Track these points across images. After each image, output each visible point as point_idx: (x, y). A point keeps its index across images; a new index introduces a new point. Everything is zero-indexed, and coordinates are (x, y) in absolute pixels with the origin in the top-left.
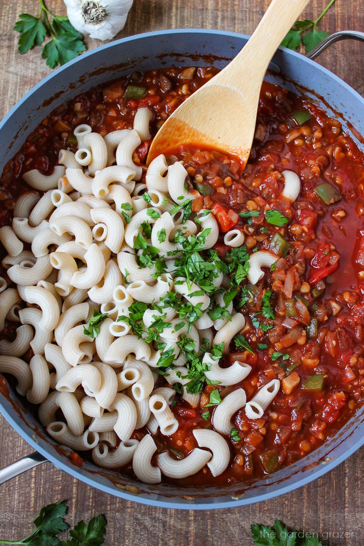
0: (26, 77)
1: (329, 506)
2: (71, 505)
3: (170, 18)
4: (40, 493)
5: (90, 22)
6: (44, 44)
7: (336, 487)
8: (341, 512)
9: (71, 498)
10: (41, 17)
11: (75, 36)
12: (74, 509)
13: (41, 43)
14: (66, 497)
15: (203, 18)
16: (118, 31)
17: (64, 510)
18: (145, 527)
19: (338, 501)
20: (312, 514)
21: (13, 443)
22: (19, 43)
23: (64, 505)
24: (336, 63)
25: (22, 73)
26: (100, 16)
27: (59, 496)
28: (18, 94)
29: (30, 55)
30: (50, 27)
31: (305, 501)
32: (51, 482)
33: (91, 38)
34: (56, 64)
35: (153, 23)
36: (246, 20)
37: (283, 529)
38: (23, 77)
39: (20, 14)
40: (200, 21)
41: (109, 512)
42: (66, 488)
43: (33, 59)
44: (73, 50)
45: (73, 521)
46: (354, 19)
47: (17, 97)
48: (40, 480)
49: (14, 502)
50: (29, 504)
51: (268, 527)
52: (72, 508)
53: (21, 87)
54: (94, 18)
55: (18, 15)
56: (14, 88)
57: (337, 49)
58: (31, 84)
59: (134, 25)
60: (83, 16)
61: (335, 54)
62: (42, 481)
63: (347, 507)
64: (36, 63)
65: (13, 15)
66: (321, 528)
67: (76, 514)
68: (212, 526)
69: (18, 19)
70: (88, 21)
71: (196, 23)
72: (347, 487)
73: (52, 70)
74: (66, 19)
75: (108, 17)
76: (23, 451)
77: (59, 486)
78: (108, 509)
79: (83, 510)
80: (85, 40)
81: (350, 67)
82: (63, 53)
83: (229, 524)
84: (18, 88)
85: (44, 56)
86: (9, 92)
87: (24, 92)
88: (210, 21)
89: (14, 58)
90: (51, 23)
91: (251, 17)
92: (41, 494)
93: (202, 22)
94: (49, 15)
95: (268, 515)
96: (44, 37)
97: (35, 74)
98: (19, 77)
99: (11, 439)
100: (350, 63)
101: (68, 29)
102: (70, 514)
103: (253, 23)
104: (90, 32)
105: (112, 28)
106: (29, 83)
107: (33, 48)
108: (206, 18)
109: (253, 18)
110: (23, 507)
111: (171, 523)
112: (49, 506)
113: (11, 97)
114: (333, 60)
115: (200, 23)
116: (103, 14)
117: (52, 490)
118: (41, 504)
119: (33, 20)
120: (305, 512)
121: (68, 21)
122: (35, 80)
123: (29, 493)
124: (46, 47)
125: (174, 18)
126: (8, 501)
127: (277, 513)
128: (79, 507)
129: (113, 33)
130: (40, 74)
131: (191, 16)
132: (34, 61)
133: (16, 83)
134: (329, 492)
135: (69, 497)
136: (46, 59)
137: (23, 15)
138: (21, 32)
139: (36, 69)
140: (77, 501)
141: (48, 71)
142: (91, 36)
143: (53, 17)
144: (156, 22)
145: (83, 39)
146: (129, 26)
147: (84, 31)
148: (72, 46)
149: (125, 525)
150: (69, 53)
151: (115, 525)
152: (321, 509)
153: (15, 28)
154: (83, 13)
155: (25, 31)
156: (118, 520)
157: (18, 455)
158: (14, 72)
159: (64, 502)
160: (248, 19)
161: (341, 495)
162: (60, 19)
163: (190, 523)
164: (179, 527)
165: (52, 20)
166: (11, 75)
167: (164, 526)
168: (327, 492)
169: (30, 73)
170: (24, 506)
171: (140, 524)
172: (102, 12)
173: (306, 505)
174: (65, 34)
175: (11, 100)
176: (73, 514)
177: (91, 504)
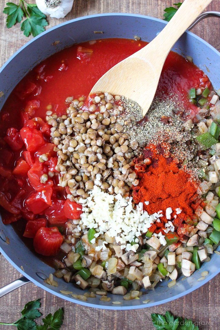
0: (11, 42)
1: (199, 302)
2: (43, 302)
3: (100, 4)
4: (24, 295)
5: (50, 7)
6: (22, 22)
7: (203, 292)
8: (206, 306)
9: (43, 298)
10: (20, 5)
11: (41, 16)
12: (44, 304)
13: (21, 21)
14: (39, 297)
15: (120, 4)
16: (67, 13)
17: (39, 305)
18: (87, 315)
19: (204, 299)
20: (188, 308)
21: (7, 265)
22: (7, 21)
23: (39, 302)
24: (204, 30)
25: (9, 40)
26: (56, 3)
27: (35, 296)
28: (6, 53)
29: (14, 28)
30: (26, 11)
31: (184, 299)
32: (31, 288)
33: (51, 17)
34: (30, 34)
35: (89, 7)
36: (147, 4)
37: (171, 317)
38: (10, 42)
39: (7, 2)
40: (118, 5)
41: (65, 306)
42: (39, 292)
43: (15, 31)
44: (40, 25)
45: (44, 311)
46: (215, 2)
47: (6, 55)
49: (9, 300)
50: (17, 301)
51: (161, 315)
52: (43, 304)
53: (8, 49)
54: (52, 4)
55: (5, 4)
56: (4, 49)
57: (204, 22)
58: (14, 47)
59: (77, 9)
60: (45, 3)
61: (203, 24)
62: (25, 288)
63: (210, 303)
64: (17, 34)
65: (3, 4)
66: (194, 315)
67: (46, 307)
68: (128, 314)
69: (6, 6)
70: (49, 6)
71: (116, 7)
72: (210, 291)
73: (27, 38)
74: (35, 6)
75: (61, 4)
76: (13, 270)
77: (35, 290)
78: (65, 304)
79: (50, 304)
80: (48, 19)
81: (213, 32)
82: (34, 27)
83: (138, 313)
84: (7, 49)
85: (22, 29)
86: (1, 52)
87: (11, 52)
88: (125, 5)
89: (4, 31)
90: (27, 9)
91: (150, 3)
92: (25, 295)
93: (120, 6)
94: (25, 4)
95: (162, 308)
96: (22, 17)
97: (17, 40)
98: (7, 42)
99: (6, 262)
100: (212, 31)
101: (37, 12)
102: (42, 307)
103: (152, 6)
104: (50, 13)
105: (64, 10)
106: (13, 46)
107: (15, 24)
108: (123, 4)
109: (152, 3)
110: (14, 303)
111: (103, 313)
112: (29, 302)
113: (3, 55)
114: (202, 28)
115: (118, 7)
116: (58, 2)
117: (31, 293)
118: (25, 302)
119: (16, 7)
120: (184, 306)
121: (36, 7)
122: (17, 44)
123: (17, 295)
125: (102, 4)
126: (5, 300)
127: (167, 307)
128: (48, 303)
129: (64, 13)
130: (20, 40)
131: (112, 2)
132: (16, 32)
133: (6, 46)
135: (41, 297)
136: (24, 31)
137: (9, 4)
138: (8, 14)
139: (17, 37)
140: (46, 299)
141: (25, 38)
142: (51, 16)
143: (27, 5)
144: (91, 7)
145: (46, 18)
146: (74, 9)
147: (47, 13)
148: (39, 22)
149: (75, 314)
150: (38, 28)
151: (69, 314)
152: (194, 304)
153: (4, 12)
154: (45, 1)
155: (10, 14)
156: (71, 310)
157: (11, 272)
158: (4, 39)
159: (39, 300)
160: (148, 4)
161: (206, 296)
162: (32, 6)
163: (115, 312)
164: (108, 315)
165: (27, 7)
166: (2, 41)
167: (99, 314)
168: (198, 294)
169: (14, 40)
170: (15, 302)
171: (84, 313)
173: (184, 302)
174: (35, 15)
175: (3, 57)
176: (44, 307)
177: (55, 301)
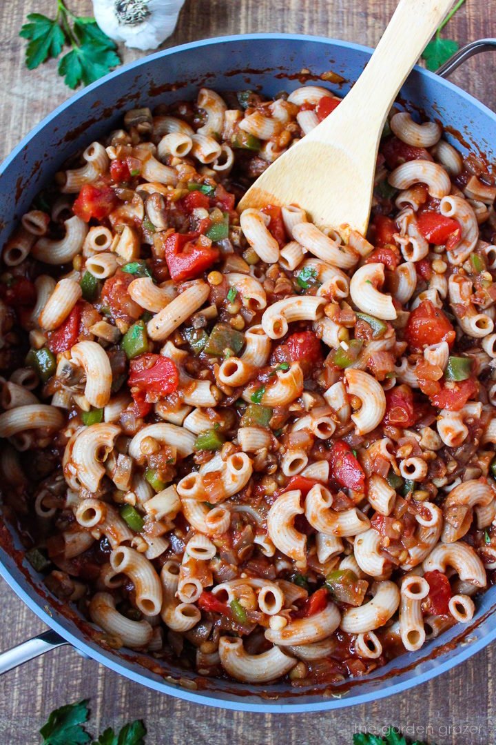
0: (37, 101)
1: (465, 706)
2: (95, 707)
3: (238, 21)
4: (50, 689)
5: (126, 24)
6: (61, 56)
7: (475, 679)
8: (483, 715)
9: (95, 697)
10: (57, 20)
11: (105, 45)
12: (98, 713)
13: (58, 53)
14: (87, 695)
15: (283, 22)
16: (165, 37)
17: (85, 714)
18: (201, 738)
19: (478, 698)
20: (441, 718)
21: (11, 617)
22: (27, 54)
23: (85, 707)
24: (469, 83)
25: (31, 95)
26: (140, 15)
27: (77, 693)
28: (24, 124)
29: (42, 70)
30: (71, 33)
31: (430, 698)
32: (66, 674)
33: (127, 48)
34: (79, 84)
35: (214, 28)
36: (343, 24)
37: (400, 740)
38: (32, 101)
39: (29, 14)
40: (280, 25)
41: (149, 717)
42: (88, 682)
43: (46, 77)
44: (103, 64)
45: (98, 730)
46: (492, 24)
47: (23, 129)
48: (51, 671)
49: (12, 702)
50: (34, 705)
51: (378, 737)
52: (96, 712)
53: (29, 115)
54: (130, 18)
55: (25, 17)
56: (19, 116)
57: (470, 65)
58: (43, 110)
59: (187, 30)
60: (116, 14)
61: (466, 69)
62: (53, 673)
63: (490, 707)
64: (50, 82)
65: (19, 16)
66: (453, 737)
67: (101, 719)
68: (298, 736)
69: (26, 21)
70: (123, 21)
71: (274, 28)
72: (490, 678)
73: (72, 91)
74: (92, 22)
75: (151, 17)
76: (26, 629)
77: (77, 679)
78: (149, 712)
79: (113, 713)
80: (119, 51)
81: (488, 88)
82: (89, 67)
83: (322, 733)
84: (24, 115)
85: (62, 72)
86: (12, 121)
87: (33, 121)
88: (294, 25)
89: (19, 75)
90: (72, 28)
91: (350, 20)
92: (52, 690)
93: (283, 27)
94: (69, 17)
95: (378, 719)
96: (62, 46)
97: (49, 97)
98: (26, 101)
99: (9, 611)
100: (487, 84)
101: (95, 36)
102: (93, 720)
103: (353, 29)
104: (125, 38)
105: (157, 32)
106: (40, 109)
107: (46, 61)
108: (288, 22)
109: (353, 22)
110: (26, 711)
111: (239, 733)
112: (62, 708)
113: (15, 128)
114: (464, 79)
115: (279, 28)
116: (144, 12)
117: (67, 684)
118: (52, 706)
119: (47, 23)
120: (430, 715)
121: (95, 24)
122: (48, 104)
123: (34, 689)
124: (65, 59)
125: (243, 22)
126: (3, 702)
127: (390, 717)
128: (106, 709)
129: (158, 39)
130: (55, 97)
131: (266, 18)
132: (48, 78)
133: (22, 109)
134: (465, 686)
135: (92, 695)
136: (65, 76)
137: (33, 16)
138: (29, 39)
139: (50, 90)
140: (104, 701)
141: (67, 92)
142: (129, 44)
143: (74, 19)
144: (218, 26)
145: (116, 49)
146: (180, 31)
147: (118, 37)
148: (100, 58)
149: (172, 735)
150: (97, 68)
151: (158, 736)
152: (454, 710)
153: (22, 34)
154: (116, 11)
155: (35, 37)
156: (162, 727)
157: (20, 635)
158: (20, 93)
159: (84, 702)
160: (346, 23)
161: (482, 690)
162: (85, 22)
163: (267, 732)
164: (251, 738)
165: (73, 23)
166: (15, 98)
167: (229, 737)
168: (462, 686)
169: (42, 96)
170: (27, 709)
171: (194, 734)
172: (142, 9)
173: (431, 704)
174: (91, 42)
175: (15, 132)
176: (97, 721)
177: (123, 705)
